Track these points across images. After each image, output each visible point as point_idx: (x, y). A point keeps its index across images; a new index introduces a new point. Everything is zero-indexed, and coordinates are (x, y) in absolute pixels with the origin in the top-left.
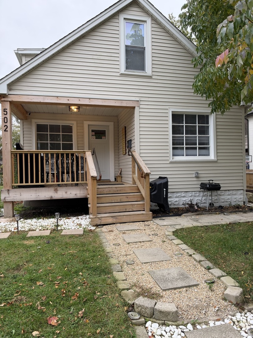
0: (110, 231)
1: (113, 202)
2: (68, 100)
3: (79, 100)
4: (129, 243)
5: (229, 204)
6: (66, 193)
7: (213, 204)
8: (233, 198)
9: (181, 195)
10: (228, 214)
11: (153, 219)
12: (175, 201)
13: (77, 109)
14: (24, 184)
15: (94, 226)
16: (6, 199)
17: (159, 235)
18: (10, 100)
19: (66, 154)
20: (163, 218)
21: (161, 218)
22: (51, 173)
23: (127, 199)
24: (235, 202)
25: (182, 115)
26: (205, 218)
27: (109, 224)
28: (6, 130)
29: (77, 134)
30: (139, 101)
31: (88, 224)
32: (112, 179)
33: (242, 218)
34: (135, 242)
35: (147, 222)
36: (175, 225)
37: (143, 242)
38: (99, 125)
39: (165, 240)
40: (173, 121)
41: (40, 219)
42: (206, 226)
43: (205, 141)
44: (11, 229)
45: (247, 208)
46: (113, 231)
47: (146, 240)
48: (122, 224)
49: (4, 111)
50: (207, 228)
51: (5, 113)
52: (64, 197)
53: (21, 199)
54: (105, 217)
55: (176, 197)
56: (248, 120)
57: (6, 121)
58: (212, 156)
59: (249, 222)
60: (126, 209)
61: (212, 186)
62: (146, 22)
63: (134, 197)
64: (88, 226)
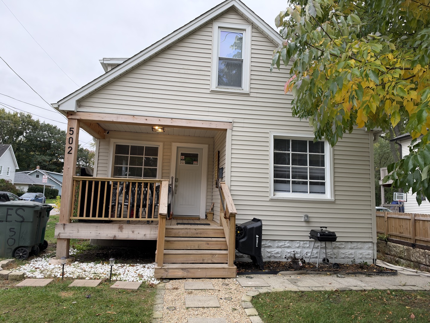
0: (174, 289)
1: (189, 248)
2: (146, 120)
3: (159, 120)
4: (188, 308)
5: (352, 261)
6: (133, 232)
7: (328, 260)
8: (357, 253)
9: (285, 245)
10: (343, 276)
11: (238, 276)
12: (276, 252)
13: (162, 129)
14: (84, 218)
15: (158, 279)
16: (61, 235)
17: (233, 300)
18: (78, 117)
19: (144, 183)
20: (252, 276)
21: (249, 276)
22: (125, 205)
23: (207, 245)
24: (361, 258)
25: (289, 141)
26: (309, 280)
27: (178, 279)
28: (70, 152)
29: (163, 157)
30: (233, 122)
31: (152, 275)
32: (203, 216)
33: (359, 283)
34: (197, 308)
35: (229, 280)
36: (262, 287)
37: (208, 308)
38: (190, 147)
39: (237, 308)
40: (276, 147)
41: (99, 263)
42: (302, 292)
43: (320, 175)
44: (56, 274)
45: (376, 269)
46: (178, 289)
47: (212, 306)
48: (195, 280)
49: (70, 131)
50: (302, 295)
51: (71, 132)
52: (130, 237)
53: (78, 237)
54: (174, 269)
55: (278, 247)
56: (401, 145)
57: (71, 142)
58: (328, 195)
59: (365, 290)
60: (203, 260)
61: (324, 235)
62: (245, 31)
63: (217, 244)
64: (151, 279)
